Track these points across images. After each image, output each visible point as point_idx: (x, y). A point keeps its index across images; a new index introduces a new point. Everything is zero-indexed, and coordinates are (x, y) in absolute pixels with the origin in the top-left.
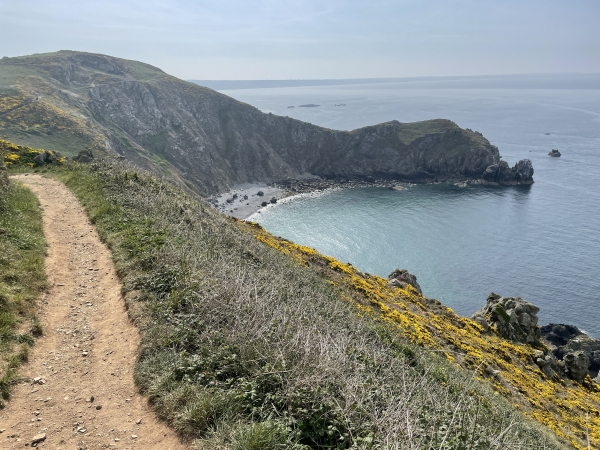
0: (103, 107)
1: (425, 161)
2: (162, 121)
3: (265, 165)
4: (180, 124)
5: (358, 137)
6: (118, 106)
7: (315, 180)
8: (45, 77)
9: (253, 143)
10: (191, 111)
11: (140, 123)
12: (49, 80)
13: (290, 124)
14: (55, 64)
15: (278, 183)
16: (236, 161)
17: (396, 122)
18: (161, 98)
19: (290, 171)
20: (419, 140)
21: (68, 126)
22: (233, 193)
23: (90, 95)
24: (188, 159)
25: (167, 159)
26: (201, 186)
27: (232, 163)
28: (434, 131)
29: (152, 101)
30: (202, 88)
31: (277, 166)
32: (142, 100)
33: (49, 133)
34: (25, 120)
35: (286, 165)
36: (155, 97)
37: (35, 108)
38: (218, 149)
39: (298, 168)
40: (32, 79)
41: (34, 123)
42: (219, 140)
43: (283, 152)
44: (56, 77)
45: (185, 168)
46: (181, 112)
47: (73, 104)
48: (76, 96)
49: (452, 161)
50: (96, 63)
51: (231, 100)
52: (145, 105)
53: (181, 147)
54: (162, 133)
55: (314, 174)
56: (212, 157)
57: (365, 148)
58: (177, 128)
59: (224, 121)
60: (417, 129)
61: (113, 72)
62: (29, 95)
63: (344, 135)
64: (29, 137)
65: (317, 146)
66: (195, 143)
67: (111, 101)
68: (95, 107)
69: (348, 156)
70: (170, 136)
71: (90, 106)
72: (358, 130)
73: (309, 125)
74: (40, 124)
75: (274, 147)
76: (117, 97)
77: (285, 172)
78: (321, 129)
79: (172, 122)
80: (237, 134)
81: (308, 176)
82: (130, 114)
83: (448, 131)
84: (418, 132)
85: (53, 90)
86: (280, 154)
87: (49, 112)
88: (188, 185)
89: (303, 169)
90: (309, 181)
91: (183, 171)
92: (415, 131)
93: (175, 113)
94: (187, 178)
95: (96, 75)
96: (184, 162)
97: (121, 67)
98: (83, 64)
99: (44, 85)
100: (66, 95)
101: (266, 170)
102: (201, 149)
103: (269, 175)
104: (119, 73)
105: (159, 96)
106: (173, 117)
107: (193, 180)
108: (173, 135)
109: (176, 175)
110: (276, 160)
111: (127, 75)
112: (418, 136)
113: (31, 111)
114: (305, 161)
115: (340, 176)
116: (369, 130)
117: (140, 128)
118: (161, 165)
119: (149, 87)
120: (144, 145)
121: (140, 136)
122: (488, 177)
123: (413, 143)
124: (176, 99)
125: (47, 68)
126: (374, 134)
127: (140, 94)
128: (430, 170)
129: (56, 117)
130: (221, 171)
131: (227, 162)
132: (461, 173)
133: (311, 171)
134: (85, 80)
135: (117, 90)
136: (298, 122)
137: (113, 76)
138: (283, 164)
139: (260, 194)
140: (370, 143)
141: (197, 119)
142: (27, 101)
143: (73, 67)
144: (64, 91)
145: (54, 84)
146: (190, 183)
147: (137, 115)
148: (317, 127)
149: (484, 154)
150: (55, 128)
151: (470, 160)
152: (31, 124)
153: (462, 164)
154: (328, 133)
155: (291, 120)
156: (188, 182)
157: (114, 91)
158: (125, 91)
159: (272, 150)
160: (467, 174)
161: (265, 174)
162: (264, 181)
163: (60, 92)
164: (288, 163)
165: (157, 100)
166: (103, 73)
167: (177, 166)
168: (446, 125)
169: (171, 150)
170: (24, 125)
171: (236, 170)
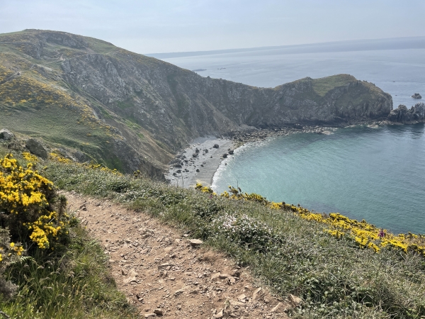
0: (75, 79)
1: (337, 109)
2: (126, 88)
3: (211, 120)
4: (142, 91)
5: (281, 93)
6: (88, 77)
7: (253, 130)
8: (18, 53)
9: (199, 102)
10: (146, 78)
11: (109, 92)
12: (23, 56)
13: (224, 85)
14: (25, 41)
15: (225, 135)
16: (189, 119)
17: (309, 78)
18: (121, 68)
19: (231, 124)
20: (331, 92)
21: (55, 99)
22: (194, 148)
23: (62, 68)
24: (154, 121)
25: (137, 122)
26: (169, 145)
27: (186, 121)
28: (340, 84)
29: (115, 71)
30: (150, 58)
31: (221, 120)
32: (107, 70)
33: (37, 108)
34: (10, 96)
35: (228, 119)
36: (116, 67)
37: (18, 83)
38: (172, 110)
39: (237, 121)
40: (7, 56)
41: (20, 99)
42: (172, 102)
43: (223, 109)
44: (28, 53)
45: (153, 129)
46: (139, 80)
47: (51, 77)
48: (50, 69)
49: (359, 107)
50: (60, 39)
51: (175, 67)
52: (110, 75)
53: (146, 111)
54: (128, 100)
55: (250, 125)
56: (170, 118)
57: (288, 101)
58: (139, 94)
59: (173, 85)
60: (326, 83)
61: (76, 47)
62: (9, 71)
63: (269, 91)
64: (18, 114)
65: (249, 102)
66: (157, 106)
67: (81, 73)
68: (69, 78)
69: (276, 108)
70: (136, 102)
71: (65, 79)
72: (280, 86)
73: (241, 85)
74: (27, 99)
75: (215, 105)
76: (85, 69)
77: (228, 126)
78: (250, 87)
79: (134, 89)
80: (186, 96)
81: (245, 127)
82: (99, 84)
83: (351, 83)
84: (327, 85)
85: (30, 66)
86: (221, 111)
87: (34, 87)
88: (158, 144)
89: (241, 122)
90: (250, 132)
91: (152, 132)
92: (325, 85)
93: (135, 81)
94: (157, 138)
95: (63, 50)
96: (151, 124)
97: (81, 42)
98: (48, 40)
99: (20, 61)
100: (42, 69)
101: (213, 125)
102: (163, 111)
103: (216, 129)
104: (81, 48)
105: (119, 66)
106: (134, 84)
107: (161, 140)
108: (138, 100)
109: (147, 136)
110: (219, 116)
111: (88, 49)
112: (328, 89)
113: (15, 87)
114: (241, 115)
115: (272, 125)
116: (288, 87)
117: (109, 96)
118: (135, 129)
119: (110, 59)
120: (115, 111)
121: (111, 104)
122: (392, 119)
123: (327, 94)
124: (133, 69)
125: (19, 45)
126: (294, 89)
127: (104, 65)
128: (342, 116)
129: (41, 91)
130: (179, 129)
131: (181, 120)
132: (367, 116)
133: (247, 123)
134: (53, 54)
135: (84, 63)
136: (231, 83)
137: (78, 50)
138: (225, 119)
139: (216, 146)
140: (291, 96)
141: (152, 85)
142: (9, 77)
143: (41, 43)
144: (39, 65)
145: (28, 59)
146: (160, 143)
147: (105, 84)
148: (247, 86)
149: (383, 101)
150: (43, 102)
151: (373, 105)
152: (17, 100)
153: (367, 109)
154: (256, 91)
155: (225, 81)
156: (158, 141)
157: (81, 63)
158: (91, 63)
159: (214, 107)
160: (373, 117)
161: (212, 129)
162: (213, 134)
163: (36, 66)
164: (228, 117)
165: (119, 70)
166: (68, 48)
167: (146, 128)
168: (348, 78)
169: (139, 114)
170: (10, 101)
171: (190, 127)
